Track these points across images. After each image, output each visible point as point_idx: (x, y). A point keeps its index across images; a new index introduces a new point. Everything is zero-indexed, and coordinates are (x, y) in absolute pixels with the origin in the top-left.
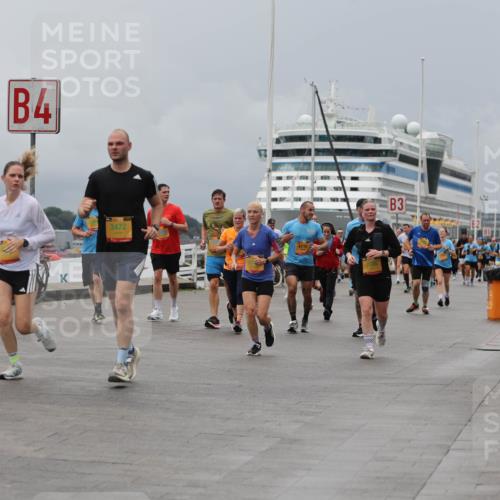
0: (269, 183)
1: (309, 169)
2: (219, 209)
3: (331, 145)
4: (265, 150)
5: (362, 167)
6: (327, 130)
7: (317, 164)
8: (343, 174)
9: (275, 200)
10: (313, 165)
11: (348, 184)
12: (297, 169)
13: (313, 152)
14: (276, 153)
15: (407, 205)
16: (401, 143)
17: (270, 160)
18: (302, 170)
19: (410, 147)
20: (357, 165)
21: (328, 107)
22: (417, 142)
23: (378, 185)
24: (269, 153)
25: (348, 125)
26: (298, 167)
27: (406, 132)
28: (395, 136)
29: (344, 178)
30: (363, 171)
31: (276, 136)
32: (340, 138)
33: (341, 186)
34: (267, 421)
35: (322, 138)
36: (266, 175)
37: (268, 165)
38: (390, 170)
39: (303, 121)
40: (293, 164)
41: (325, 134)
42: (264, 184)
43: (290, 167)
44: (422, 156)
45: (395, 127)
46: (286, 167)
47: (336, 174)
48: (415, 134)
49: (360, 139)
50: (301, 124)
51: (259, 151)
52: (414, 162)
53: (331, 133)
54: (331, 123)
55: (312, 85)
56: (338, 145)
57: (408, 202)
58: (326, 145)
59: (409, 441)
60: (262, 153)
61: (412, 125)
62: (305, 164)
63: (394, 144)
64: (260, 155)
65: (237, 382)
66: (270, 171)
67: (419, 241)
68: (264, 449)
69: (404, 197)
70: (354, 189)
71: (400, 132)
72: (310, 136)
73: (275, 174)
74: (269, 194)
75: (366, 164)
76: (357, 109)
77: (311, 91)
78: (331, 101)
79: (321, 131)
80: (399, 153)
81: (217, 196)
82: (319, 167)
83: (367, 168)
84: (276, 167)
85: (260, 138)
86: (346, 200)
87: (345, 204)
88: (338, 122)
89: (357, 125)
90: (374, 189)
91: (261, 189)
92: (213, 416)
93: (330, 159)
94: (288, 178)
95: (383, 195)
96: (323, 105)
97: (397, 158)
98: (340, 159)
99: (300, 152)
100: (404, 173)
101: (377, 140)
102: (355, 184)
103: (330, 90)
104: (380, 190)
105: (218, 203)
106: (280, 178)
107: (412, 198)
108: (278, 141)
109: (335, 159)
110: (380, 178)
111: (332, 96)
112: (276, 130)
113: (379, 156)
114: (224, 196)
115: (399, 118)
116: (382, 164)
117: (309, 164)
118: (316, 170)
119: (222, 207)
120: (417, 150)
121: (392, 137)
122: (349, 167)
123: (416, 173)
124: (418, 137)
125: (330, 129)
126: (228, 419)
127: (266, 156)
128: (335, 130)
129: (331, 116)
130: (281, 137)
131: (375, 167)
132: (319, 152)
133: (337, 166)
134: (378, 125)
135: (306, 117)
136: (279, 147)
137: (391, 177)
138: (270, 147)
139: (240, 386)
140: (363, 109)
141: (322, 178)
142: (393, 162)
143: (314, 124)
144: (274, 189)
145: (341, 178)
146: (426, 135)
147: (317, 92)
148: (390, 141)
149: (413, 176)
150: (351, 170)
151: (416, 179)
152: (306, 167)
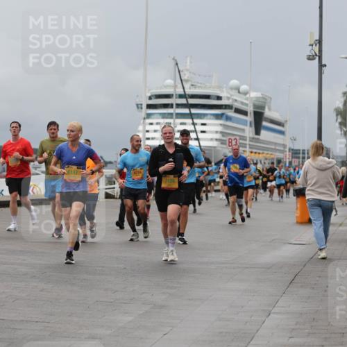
0: (144, 127)
1: (172, 118)
2: (54, 138)
3: (187, 101)
4: (141, 105)
5: (209, 116)
6: (184, 91)
7: (177, 114)
8: (195, 121)
9: (148, 139)
10: (174, 115)
11: (199, 128)
12: (163, 118)
13: (174, 106)
14: (149, 106)
15: (240, 143)
16: (236, 100)
17: (145, 111)
18: (167, 118)
19: (242, 103)
20: (205, 115)
21: (185, 75)
22: (247, 99)
23: (220, 129)
24: (144, 106)
25: (199, 87)
26: (164, 116)
27: (239, 92)
28: (231, 95)
29: (196, 124)
30: (210, 119)
31: (149, 95)
32: (193, 96)
33: (193, 129)
34: (144, 293)
35: (181, 96)
36: (142, 121)
37: (143, 115)
38: (228, 118)
39: (167, 84)
40: (160, 114)
41: (183, 93)
42: (141, 128)
43: (158, 116)
44: (250, 109)
45: (232, 89)
46: (156, 116)
47: (190, 121)
48: (246, 94)
49: (208, 97)
50: (166, 87)
51: (137, 105)
52: (245, 113)
53: (187, 93)
54: (187, 86)
55: (174, 59)
56: (192, 101)
57: (241, 141)
58: (183, 101)
59: (242, 307)
60: (139, 106)
61: (244, 88)
62: (169, 114)
63: (231, 101)
64: (138, 107)
65: (122, 266)
66: (144, 119)
67: (231, 166)
68: (141, 312)
69: (238, 138)
70: (203, 132)
71: (234, 92)
72: (173, 95)
73: (148, 121)
74: (144, 135)
75: (211, 114)
76: (205, 76)
77: (173, 63)
78: (187, 70)
79: (180, 91)
80: (234, 107)
81: (52, 127)
82: (179, 116)
83: (212, 117)
84: (149, 116)
85: (137, 96)
86: (197, 139)
87: (197, 142)
88: (192, 85)
89: (205, 87)
90: (217, 132)
91: (139, 131)
92: (106, 290)
93: (186, 111)
94: (157, 124)
95: (223, 136)
96: (181, 73)
97: (233, 110)
98: (194, 111)
99: (166, 106)
100: (239, 121)
101: (219, 98)
102: (204, 128)
103: (186, 63)
104: (221, 132)
105: (53, 133)
106: (151, 124)
107: (244, 138)
108: (150, 98)
109: (190, 111)
110: (221, 125)
111: (188, 67)
112: (149, 90)
113: (220, 109)
114: (58, 126)
115: (234, 82)
116: (223, 114)
117: (172, 114)
118: (177, 118)
119: (56, 136)
120: (247, 105)
121: (229, 96)
122: (200, 116)
123: (246, 121)
124: (248, 96)
125: (186, 90)
126: (116, 291)
127: (142, 108)
128: (189, 91)
129: (187, 81)
130: (152, 96)
131: (218, 117)
132: (178, 106)
133: (191, 116)
134: (220, 87)
135: (170, 82)
136: (151, 102)
137: (229, 123)
138: (145, 102)
139: (125, 268)
140: (210, 76)
141: (181, 124)
142: (230, 113)
143: (175, 87)
144: (148, 131)
145: (194, 124)
146: (253, 95)
147: (177, 64)
148: (228, 98)
149: (244, 123)
150: (201, 118)
151: (246, 125)
152: (170, 116)
